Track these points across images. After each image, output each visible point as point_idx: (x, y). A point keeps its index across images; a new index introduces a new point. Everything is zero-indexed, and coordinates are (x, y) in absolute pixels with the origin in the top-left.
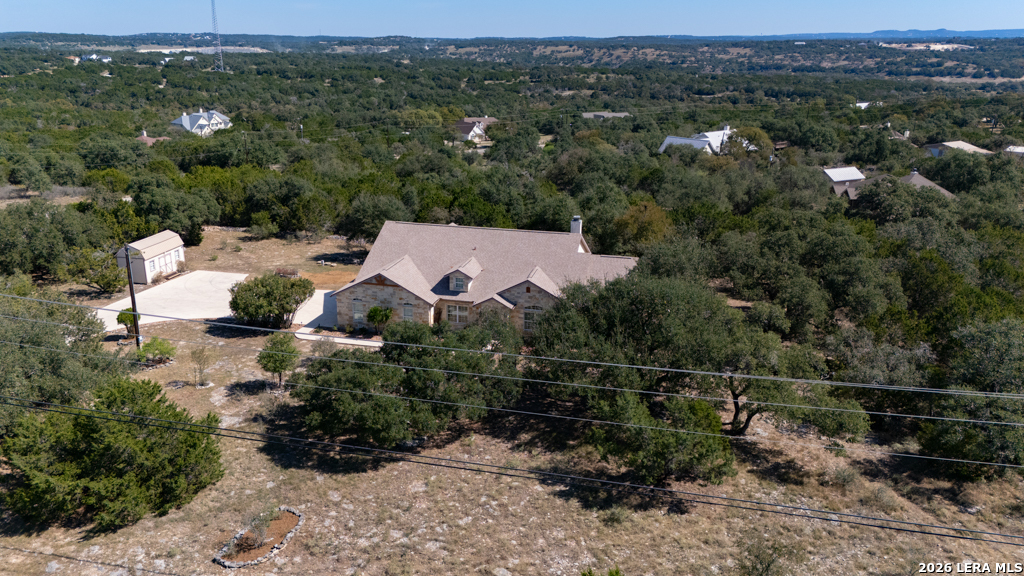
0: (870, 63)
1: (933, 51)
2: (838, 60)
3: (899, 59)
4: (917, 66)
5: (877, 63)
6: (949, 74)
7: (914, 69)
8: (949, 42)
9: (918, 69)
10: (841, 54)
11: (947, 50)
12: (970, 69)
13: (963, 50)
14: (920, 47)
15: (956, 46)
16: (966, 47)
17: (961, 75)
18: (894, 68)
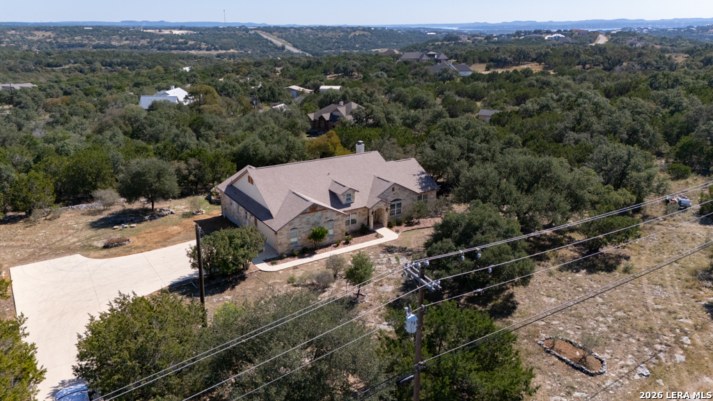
0: (144, 42)
1: (175, 35)
2: (122, 40)
3: (161, 40)
4: (173, 44)
5: (148, 43)
6: (193, 49)
7: (173, 46)
8: (181, 29)
9: (176, 46)
10: (121, 36)
11: (182, 34)
12: (203, 46)
13: (191, 34)
14: (167, 32)
15: (186, 32)
16: (192, 32)
17: (200, 49)
18: (160, 45)
